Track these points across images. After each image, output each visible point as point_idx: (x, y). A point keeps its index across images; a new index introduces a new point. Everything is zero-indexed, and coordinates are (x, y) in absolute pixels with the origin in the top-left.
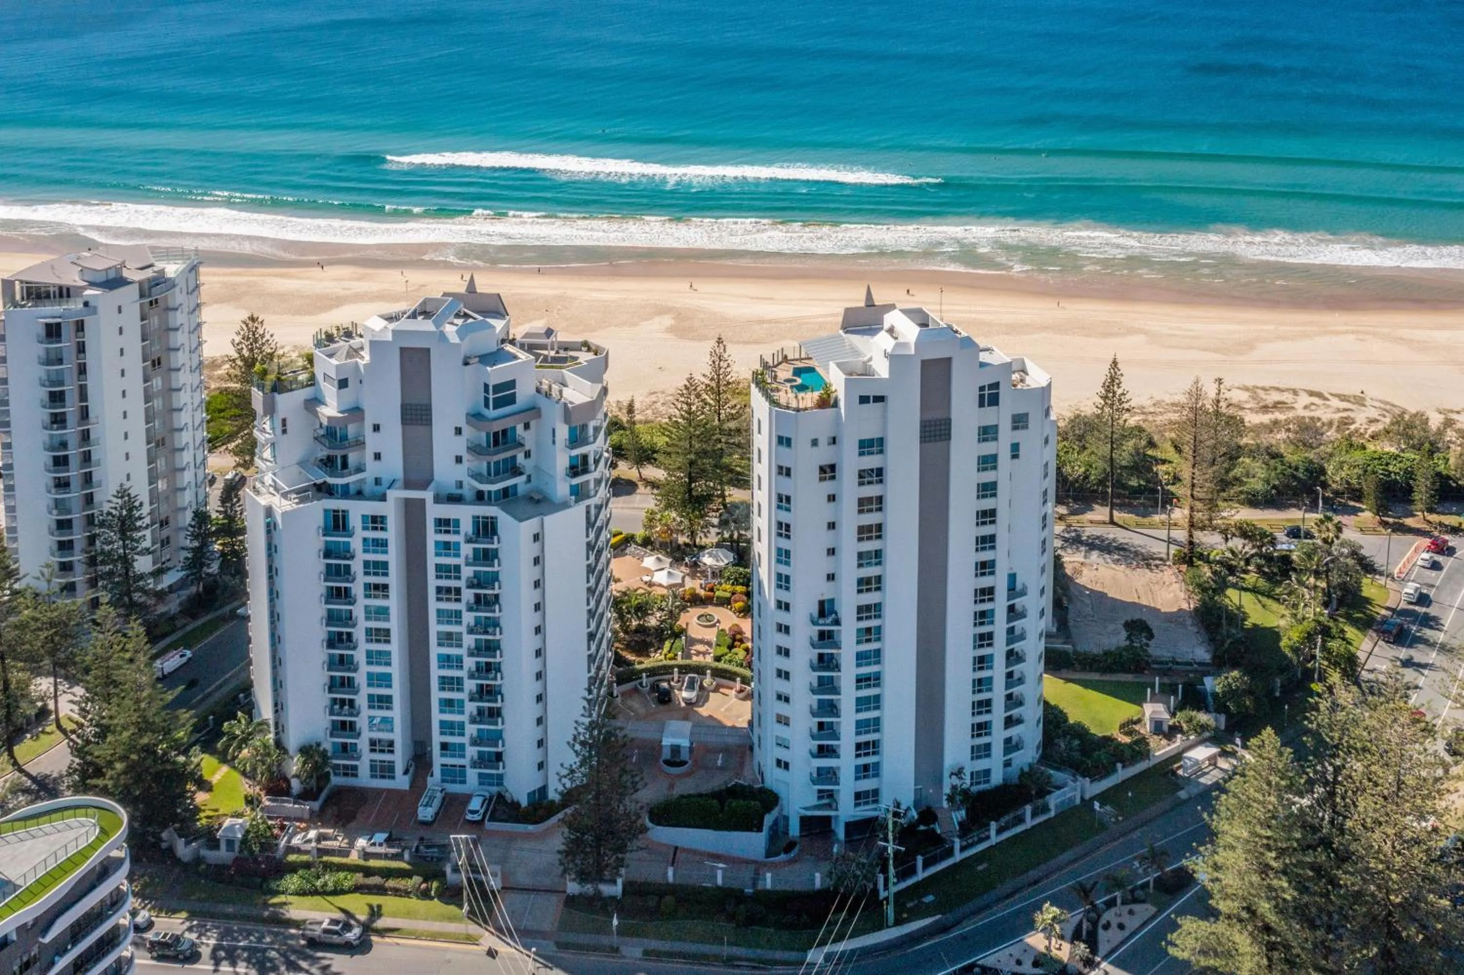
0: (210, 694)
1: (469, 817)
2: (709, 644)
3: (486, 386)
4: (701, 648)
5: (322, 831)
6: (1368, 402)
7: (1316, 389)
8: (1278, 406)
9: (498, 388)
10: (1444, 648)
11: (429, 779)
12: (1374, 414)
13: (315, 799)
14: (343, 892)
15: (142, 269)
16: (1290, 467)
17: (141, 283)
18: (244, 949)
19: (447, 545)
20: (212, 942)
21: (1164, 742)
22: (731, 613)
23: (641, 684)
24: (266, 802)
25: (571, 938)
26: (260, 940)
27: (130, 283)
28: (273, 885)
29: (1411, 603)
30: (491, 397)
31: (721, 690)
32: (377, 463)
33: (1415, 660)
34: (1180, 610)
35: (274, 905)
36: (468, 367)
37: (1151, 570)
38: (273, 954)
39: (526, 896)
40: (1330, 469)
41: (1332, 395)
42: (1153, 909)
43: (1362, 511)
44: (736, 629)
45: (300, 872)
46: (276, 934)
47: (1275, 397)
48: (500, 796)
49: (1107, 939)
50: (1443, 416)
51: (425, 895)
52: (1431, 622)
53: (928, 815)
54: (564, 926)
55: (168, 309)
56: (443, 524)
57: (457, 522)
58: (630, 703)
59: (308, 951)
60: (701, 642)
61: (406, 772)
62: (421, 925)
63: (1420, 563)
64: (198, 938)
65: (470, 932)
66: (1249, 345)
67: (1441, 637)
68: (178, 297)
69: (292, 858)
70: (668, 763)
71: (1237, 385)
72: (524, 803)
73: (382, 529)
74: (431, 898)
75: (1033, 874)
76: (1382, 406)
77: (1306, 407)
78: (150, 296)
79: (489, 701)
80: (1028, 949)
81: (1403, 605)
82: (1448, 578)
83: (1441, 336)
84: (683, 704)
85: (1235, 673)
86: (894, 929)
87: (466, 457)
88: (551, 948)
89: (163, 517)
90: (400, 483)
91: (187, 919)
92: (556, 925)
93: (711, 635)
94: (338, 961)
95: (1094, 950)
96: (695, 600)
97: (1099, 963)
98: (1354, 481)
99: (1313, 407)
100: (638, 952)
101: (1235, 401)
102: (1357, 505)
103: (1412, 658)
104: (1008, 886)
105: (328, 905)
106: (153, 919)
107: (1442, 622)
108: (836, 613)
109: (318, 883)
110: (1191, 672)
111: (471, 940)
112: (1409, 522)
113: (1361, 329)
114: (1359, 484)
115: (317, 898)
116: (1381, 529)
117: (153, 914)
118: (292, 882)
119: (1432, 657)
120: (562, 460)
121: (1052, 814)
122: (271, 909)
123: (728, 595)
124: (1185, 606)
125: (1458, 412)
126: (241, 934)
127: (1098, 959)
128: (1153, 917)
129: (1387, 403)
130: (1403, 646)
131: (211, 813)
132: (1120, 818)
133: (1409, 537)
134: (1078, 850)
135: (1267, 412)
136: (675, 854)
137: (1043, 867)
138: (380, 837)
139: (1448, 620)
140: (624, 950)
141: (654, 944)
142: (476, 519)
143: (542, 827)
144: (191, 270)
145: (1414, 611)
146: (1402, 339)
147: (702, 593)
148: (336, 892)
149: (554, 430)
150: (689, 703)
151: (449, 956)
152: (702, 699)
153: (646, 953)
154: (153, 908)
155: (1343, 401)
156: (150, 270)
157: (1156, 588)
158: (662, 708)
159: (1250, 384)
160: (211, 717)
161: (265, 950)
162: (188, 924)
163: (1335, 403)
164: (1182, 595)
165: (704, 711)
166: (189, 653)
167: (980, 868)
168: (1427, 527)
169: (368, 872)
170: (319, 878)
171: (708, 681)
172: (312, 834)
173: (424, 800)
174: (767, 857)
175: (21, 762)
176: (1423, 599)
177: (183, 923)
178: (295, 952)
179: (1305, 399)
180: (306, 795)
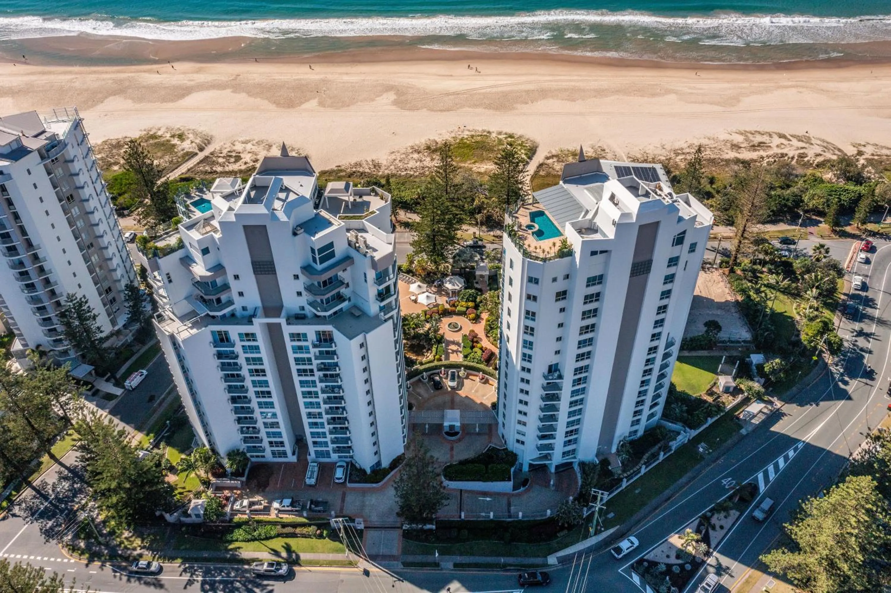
0: (164, 399)
1: (337, 481)
2: (458, 344)
3: (313, 250)
4: (454, 347)
5: (251, 500)
6: (813, 141)
7: (782, 132)
8: (761, 145)
9: (321, 251)
10: (881, 322)
11: (308, 457)
12: (819, 150)
13: (242, 475)
14: (271, 538)
15: (36, 136)
16: (784, 199)
17: (39, 150)
18: (220, 582)
19: (300, 348)
20: (200, 579)
21: (731, 398)
22: (467, 320)
23: (423, 377)
24: (213, 480)
25: (410, 559)
26: (228, 575)
27: (30, 152)
28: (229, 538)
29: (856, 289)
30: (317, 257)
31: (470, 377)
32: (241, 298)
33: (865, 331)
34: (727, 301)
35: (231, 550)
36: (297, 238)
37: (705, 271)
38: (238, 584)
39: (380, 532)
40: (806, 199)
41: (792, 136)
42: (738, 513)
43: (821, 222)
44: (473, 334)
45: (243, 527)
46: (237, 570)
47: (758, 139)
48: (353, 465)
49: (715, 536)
50: (855, 149)
51: (321, 536)
52: (869, 302)
53: (605, 462)
54: (405, 551)
55: (67, 161)
56: (296, 337)
57: (305, 335)
58: (419, 390)
59: (257, 580)
60: (453, 343)
61: (294, 454)
62: (322, 557)
63: (859, 260)
64: (191, 576)
65: (352, 559)
66: (735, 100)
67: (877, 313)
68: (71, 151)
69: (237, 518)
70: (448, 434)
71: (734, 130)
72: (368, 471)
73: (254, 340)
74: (324, 538)
75: (667, 492)
76: (821, 143)
77: (778, 146)
78: (49, 158)
79: (340, 424)
80: (672, 546)
81: (852, 292)
82: (875, 270)
83: (844, 86)
84: (449, 389)
85: (778, 360)
86: (594, 538)
87: (304, 293)
88: (400, 567)
89: (107, 287)
90: (260, 312)
91: (182, 563)
92: (400, 551)
93: (458, 337)
94: (277, 586)
95: (709, 545)
96: (446, 313)
97: (712, 553)
98: (820, 207)
99: (783, 146)
100: (450, 565)
101: (735, 142)
102: (818, 218)
103: (862, 330)
104: (654, 502)
105: (263, 547)
106: (161, 564)
107: (876, 302)
108: (559, 371)
109: (256, 534)
110: (739, 347)
111: (351, 564)
112: (848, 229)
113: (799, 83)
114: (823, 208)
115: (256, 542)
116: (833, 235)
117: (160, 561)
118: (239, 534)
119: (873, 328)
120: (372, 290)
121: (673, 452)
122: (231, 553)
123: (464, 309)
124: (729, 298)
125: (864, 146)
126: (216, 572)
127: (711, 550)
128: (737, 519)
129: (823, 141)
130: (856, 321)
131: (182, 491)
132: (711, 451)
133: (849, 240)
134: (689, 474)
135: (755, 150)
136: (461, 494)
137: (672, 487)
138: (287, 502)
139: (880, 300)
140: (443, 564)
141: (459, 559)
142: (318, 333)
143: (380, 484)
144: (75, 129)
145: (859, 295)
146: (822, 90)
147: (447, 306)
148: (267, 538)
149: (365, 274)
150: (453, 388)
151: (342, 577)
152: (461, 385)
153: (456, 565)
154: (160, 557)
155: (799, 141)
156: (43, 137)
157: (710, 284)
158: (437, 392)
159: (742, 129)
160: (168, 422)
161: (232, 583)
162: (183, 567)
163: (795, 143)
164: (727, 291)
165: (462, 393)
166: (145, 372)
167: (637, 492)
168: (857, 232)
169: (284, 526)
170: (255, 531)
171: (462, 373)
172: (246, 502)
173: (308, 474)
174: (513, 490)
175: (58, 457)
176: (864, 287)
177: (180, 566)
178: (250, 582)
179: (777, 140)
180: (236, 474)
